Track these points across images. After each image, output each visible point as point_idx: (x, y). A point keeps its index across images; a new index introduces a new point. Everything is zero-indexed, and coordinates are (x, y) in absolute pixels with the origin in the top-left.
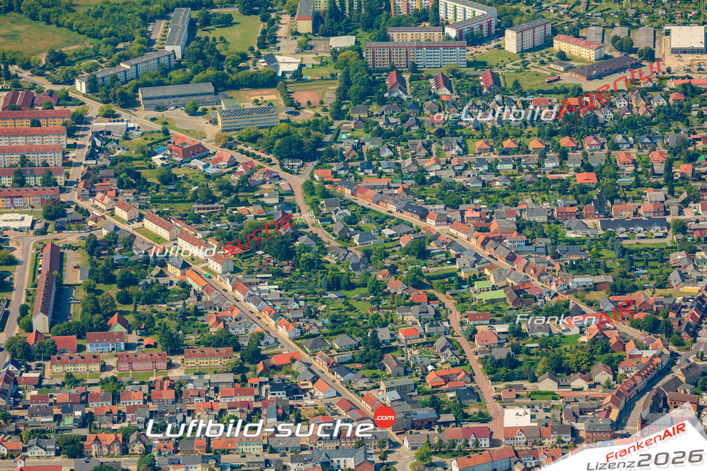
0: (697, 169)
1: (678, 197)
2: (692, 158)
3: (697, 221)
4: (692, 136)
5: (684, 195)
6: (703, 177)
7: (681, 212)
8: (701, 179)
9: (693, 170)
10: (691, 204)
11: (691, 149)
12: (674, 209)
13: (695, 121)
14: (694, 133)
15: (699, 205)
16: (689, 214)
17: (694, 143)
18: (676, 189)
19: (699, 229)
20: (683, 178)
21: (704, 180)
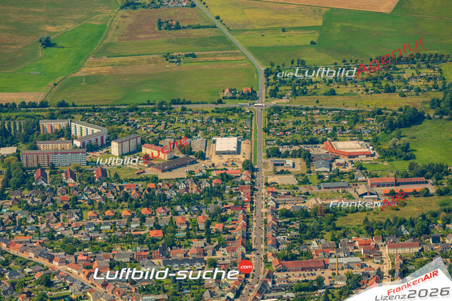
0: (226, 226)
1: (212, 244)
2: (223, 220)
3: (224, 259)
4: (225, 206)
5: (217, 243)
6: (230, 231)
7: (214, 254)
8: (228, 233)
9: (223, 227)
10: (221, 249)
11: (223, 214)
12: (209, 252)
13: (227, 197)
14: (226, 204)
15: (225, 249)
16: (219, 255)
17: (226, 211)
18: (212, 239)
19: (225, 264)
20: (217, 232)
21: (230, 233)
